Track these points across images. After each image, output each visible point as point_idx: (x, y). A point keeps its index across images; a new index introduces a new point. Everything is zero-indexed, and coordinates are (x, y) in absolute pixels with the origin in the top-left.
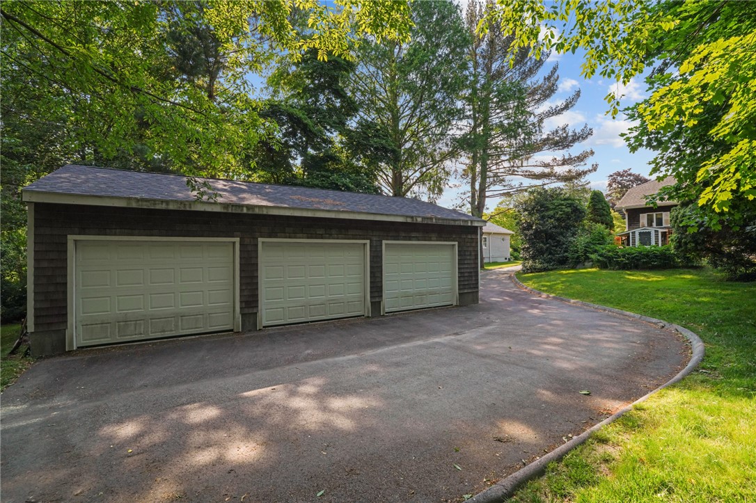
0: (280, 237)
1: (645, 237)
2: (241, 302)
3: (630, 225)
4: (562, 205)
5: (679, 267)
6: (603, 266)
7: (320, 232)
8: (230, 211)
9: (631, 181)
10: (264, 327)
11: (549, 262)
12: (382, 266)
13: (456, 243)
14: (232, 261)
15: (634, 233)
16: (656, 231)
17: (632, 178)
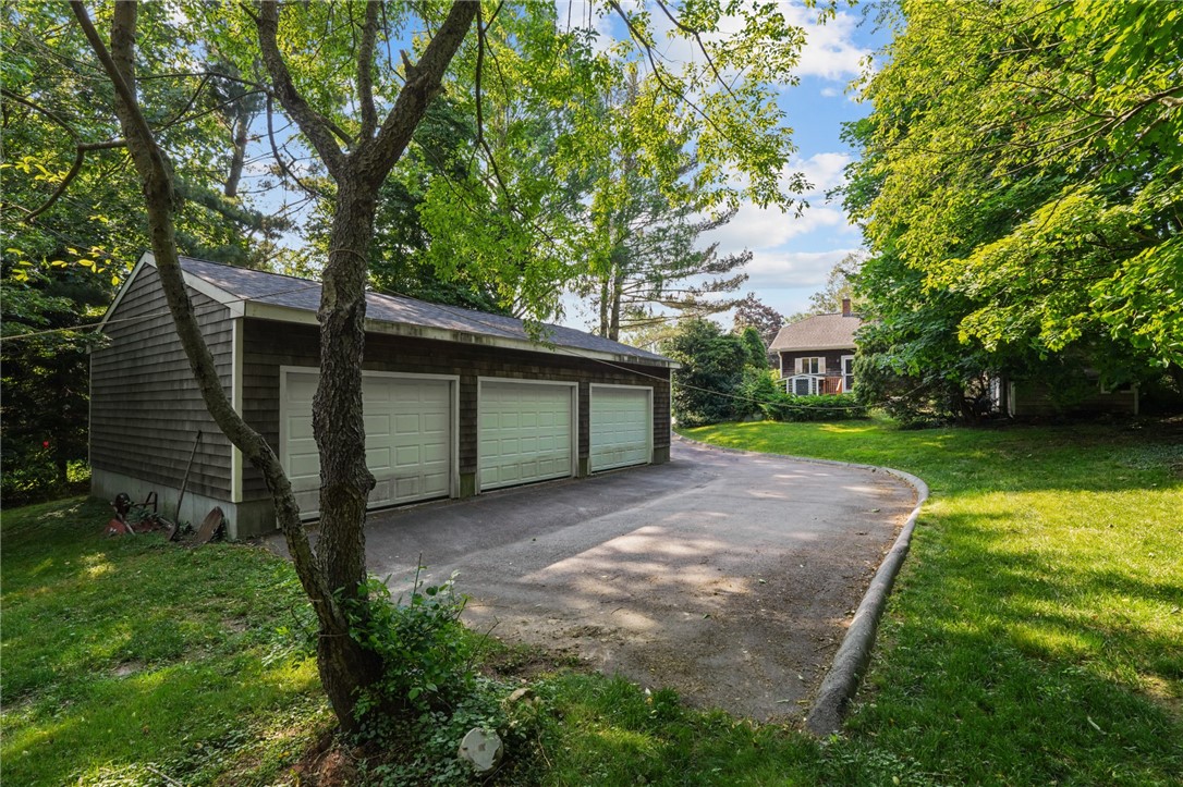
0: (499, 376)
1: (802, 385)
2: (460, 459)
3: (784, 371)
4: (724, 344)
5: (851, 418)
6: (778, 418)
7: (535, 370)
8: (459, 340)
9: (760, 314)
10: (482, 491)
11: (710, 414)
12: (588, 415)
13: (652, 388)
14: (448, 405)
15: (791, 380)
16: (814, 379)
17: (761, 311)
